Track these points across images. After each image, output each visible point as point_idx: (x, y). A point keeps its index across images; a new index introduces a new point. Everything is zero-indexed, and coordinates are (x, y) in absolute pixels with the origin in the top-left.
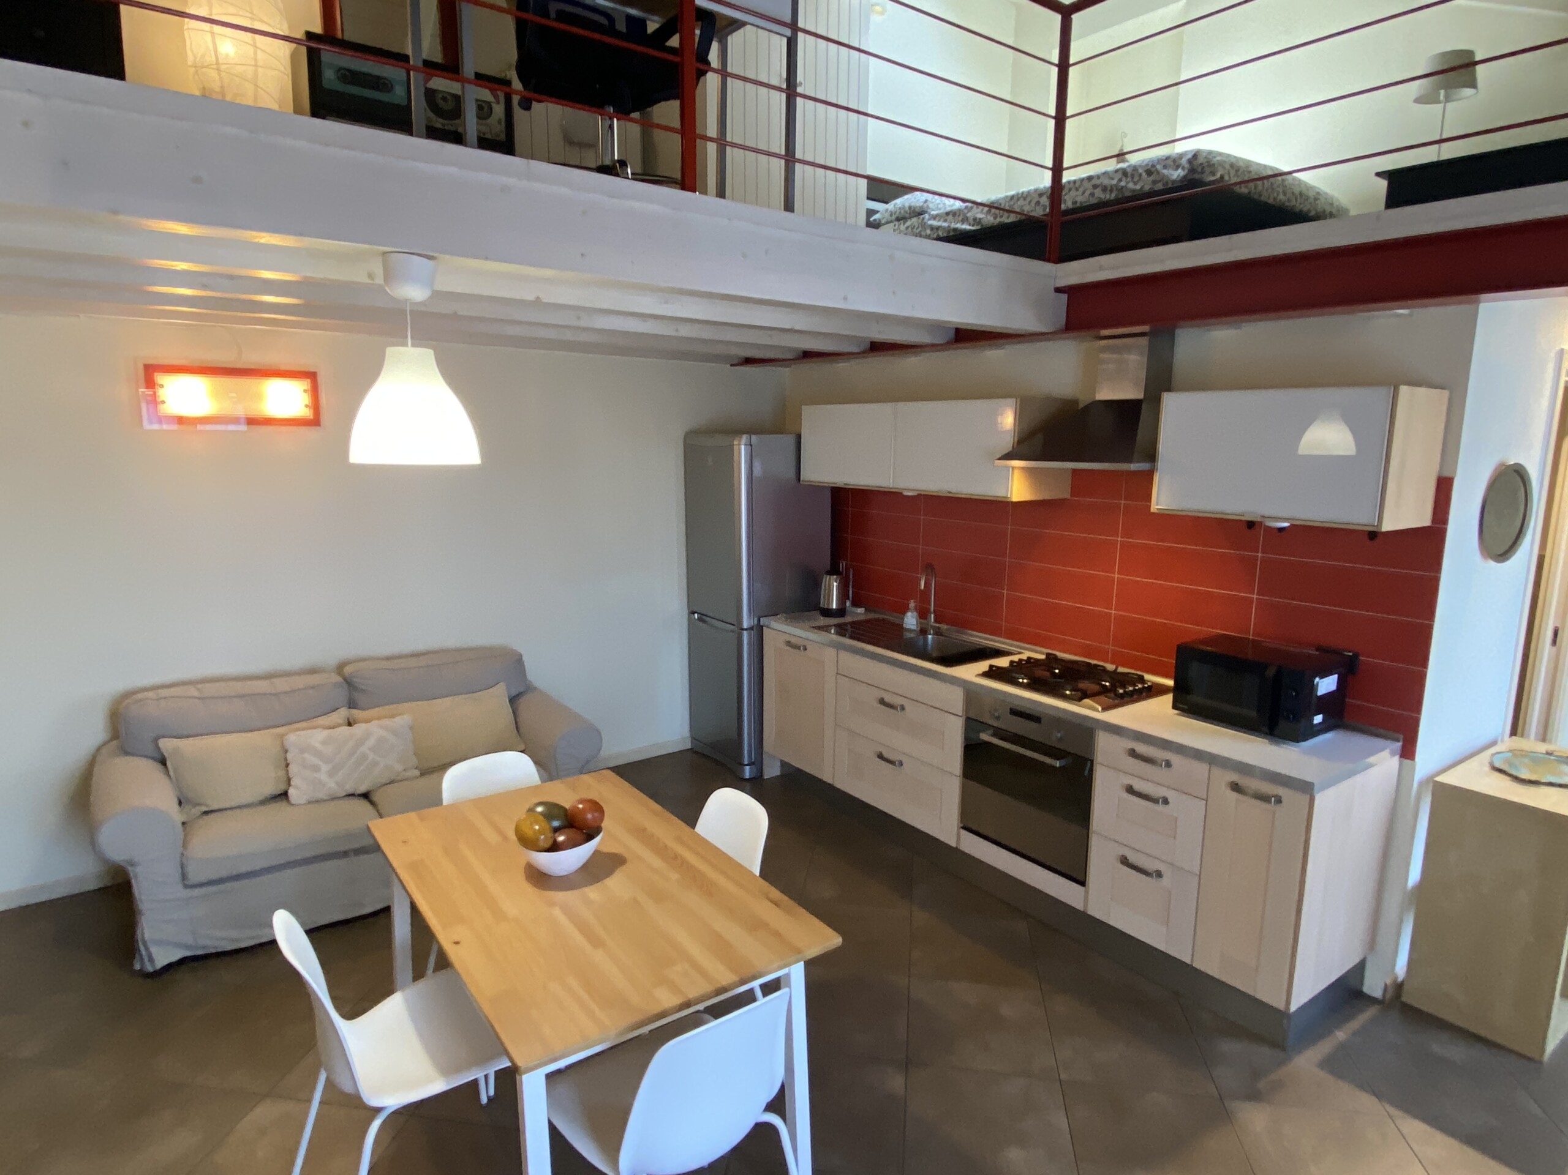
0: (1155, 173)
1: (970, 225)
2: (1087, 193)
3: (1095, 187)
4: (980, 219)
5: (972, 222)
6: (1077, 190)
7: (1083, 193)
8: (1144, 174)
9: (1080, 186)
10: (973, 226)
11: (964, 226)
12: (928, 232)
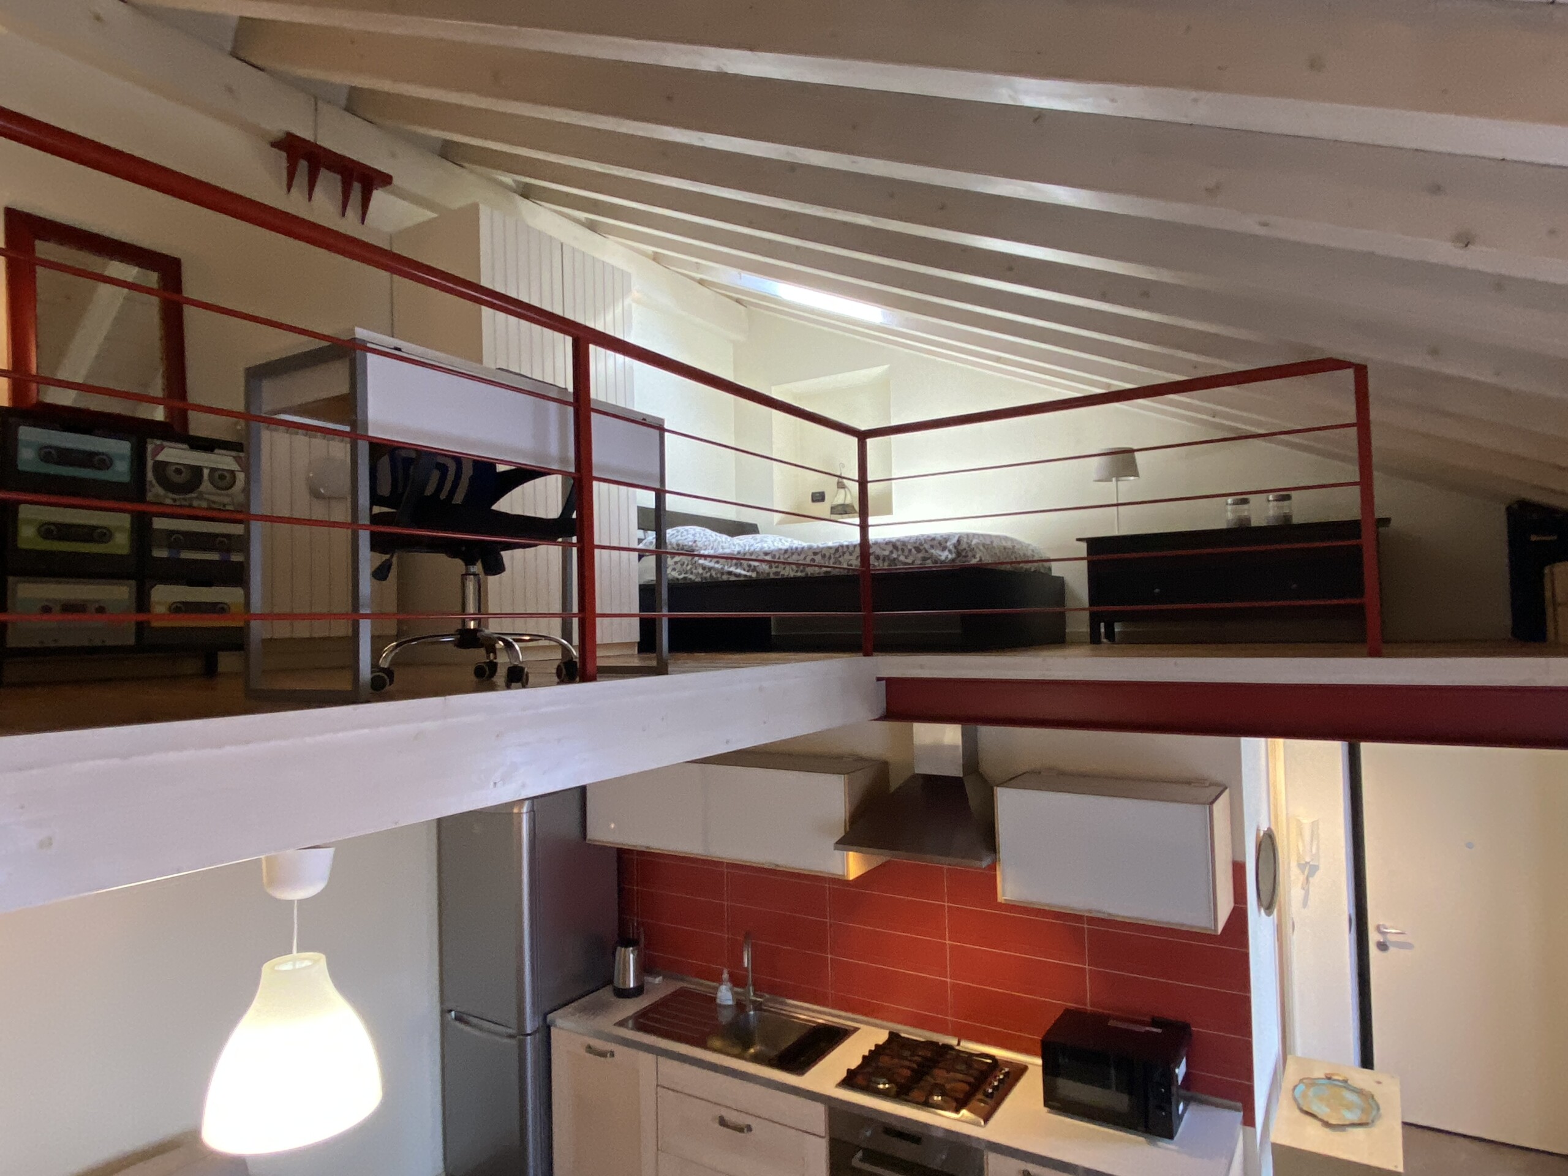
4: (755, 566)
8: (913, 550)
11: (738, 571)
12: (700, 571)
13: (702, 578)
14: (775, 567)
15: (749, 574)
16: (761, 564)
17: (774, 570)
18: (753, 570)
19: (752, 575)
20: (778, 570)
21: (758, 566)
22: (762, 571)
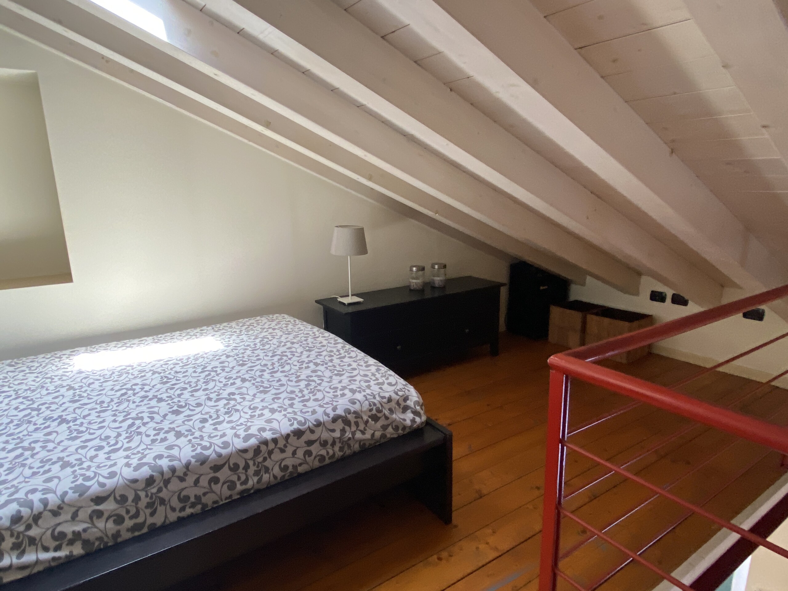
0: (383, 418)
2: (300, 454)
3: (310, 443)
4: (76, 533)
6: (282, 451)
7: (294, 453)
8: (370, 420)
9: (285, 446)
10: (58, 548)
14: (131, 518)
15: (61, 554)
16: (93, 523)
17: (129, 523)
18: (71, 543)
19: (71, 552)
20: (140, 520)
21: (85, 530)
22: (99, 534)
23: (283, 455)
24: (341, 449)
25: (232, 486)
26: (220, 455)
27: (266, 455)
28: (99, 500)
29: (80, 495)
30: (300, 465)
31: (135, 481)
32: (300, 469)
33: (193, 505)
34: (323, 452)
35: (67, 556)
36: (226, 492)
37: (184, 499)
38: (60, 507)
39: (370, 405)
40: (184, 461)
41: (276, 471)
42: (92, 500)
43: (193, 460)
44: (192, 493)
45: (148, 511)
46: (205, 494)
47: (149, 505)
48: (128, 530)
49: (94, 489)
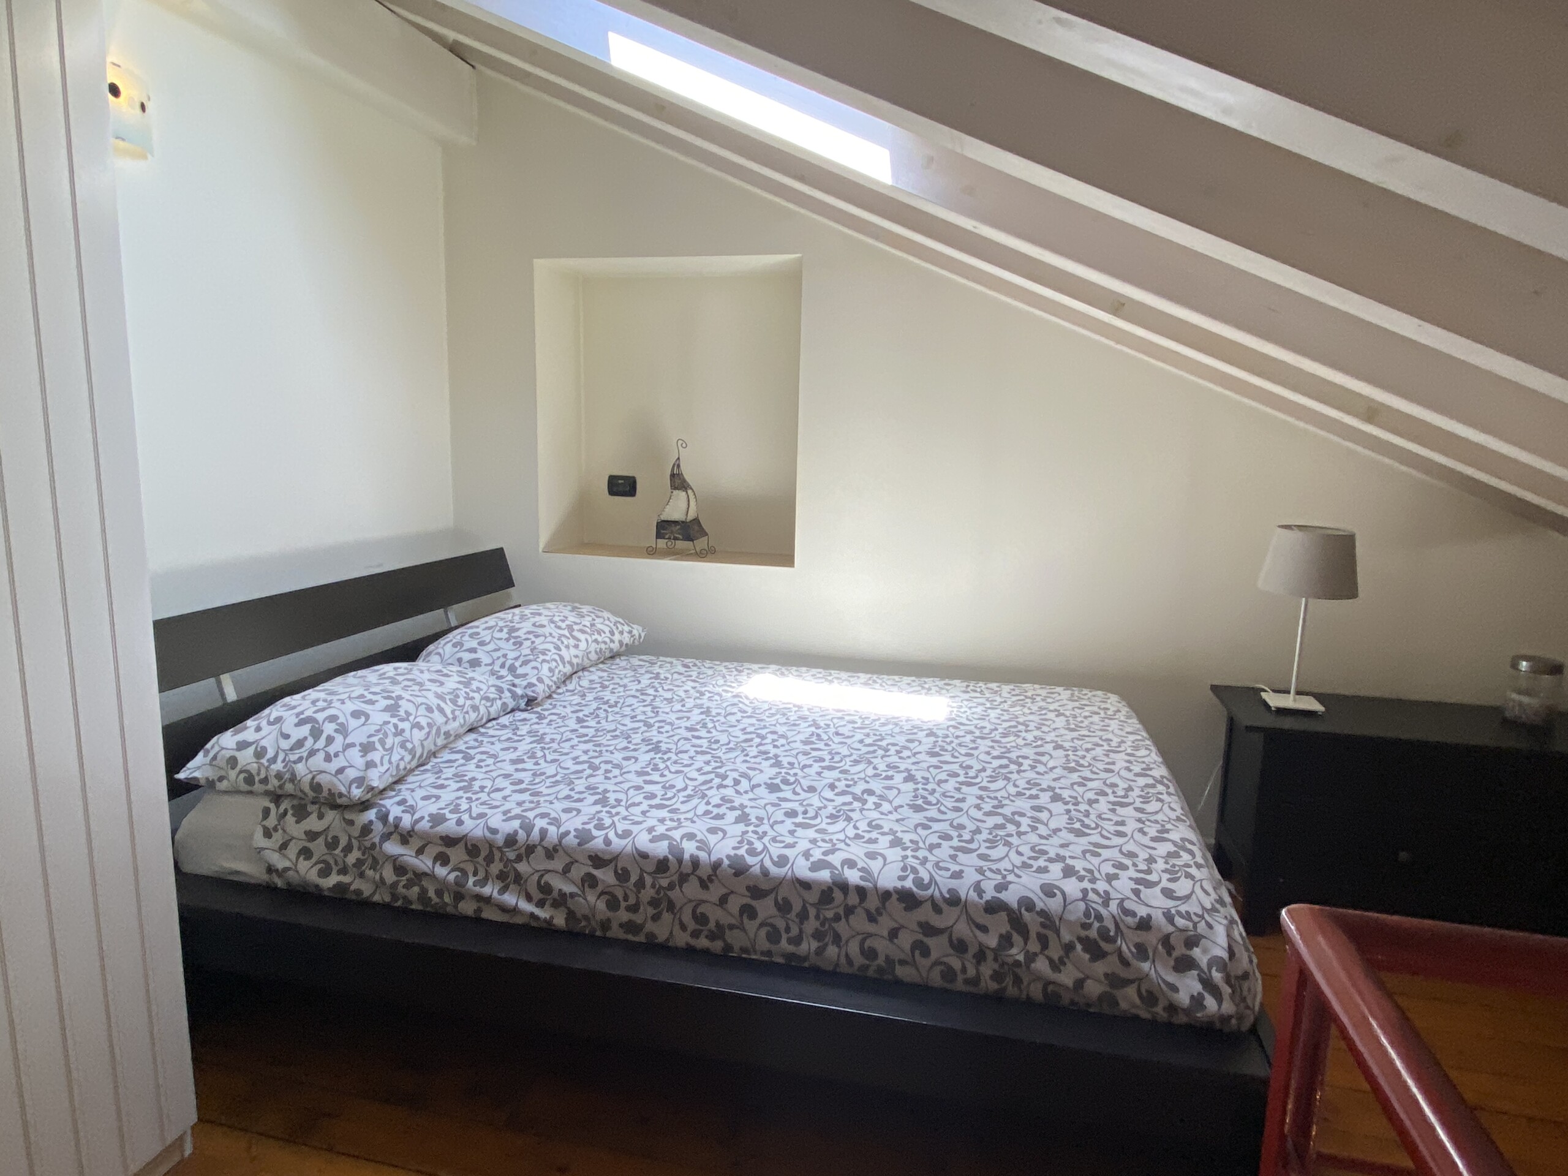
0: (1115, 958)
1: (529, 898)
2: (905, 940)
3: (928, 929)
4: (562, 894)
5: (537, 895)
6: (872, 918)
7: (894, 934)
8: (1079, 947)
9: (879, 912)
10: (540, 904)
11: (510, 899)
12: (389, 875)
13: (395, 897)
14: (629, 909)
15: (543, 914)
16: (583, 892)
17: (624, 916)
18: (556, 904)
19: (552, 917)
20: (638, 918)
21: (572, 895)
22: (586, 912)
23: (871, 928)
24: (997, 976)
25: (774, 936)
26: (765, 873)
27: (841, 911)
28: (598, 860)
29: (579, 844)
30: (902, 962)
31: (644, 856)
32: (901, 972)
33: (712, 937)
34: (956, 963)
35: (545, 920)
36: (763, 943)
37: (701, 919)
38: (555, 849)
39: (1087, 914)
40: (714, 858)
41: (854, 948)
42: (590, 857)
43: (726, 862)
44: (715, 915)
45: (651, 911)
46: (731, 927)
47: (654, 903)
48: (621, 925)
49: (598, 843)
